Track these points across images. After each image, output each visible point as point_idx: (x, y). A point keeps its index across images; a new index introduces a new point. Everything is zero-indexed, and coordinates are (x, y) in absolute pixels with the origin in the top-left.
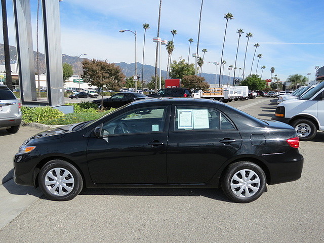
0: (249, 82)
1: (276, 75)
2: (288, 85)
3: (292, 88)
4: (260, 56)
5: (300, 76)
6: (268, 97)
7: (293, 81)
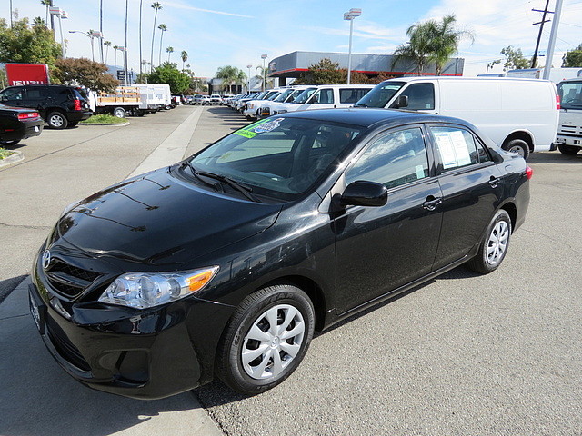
0: (161, 77)
1: (188, 66)
2: (217, 84)
3: (225, 90)
4: (163, 27)
5: (235, 70)
6: (193, 104)
7: (226, 77)
